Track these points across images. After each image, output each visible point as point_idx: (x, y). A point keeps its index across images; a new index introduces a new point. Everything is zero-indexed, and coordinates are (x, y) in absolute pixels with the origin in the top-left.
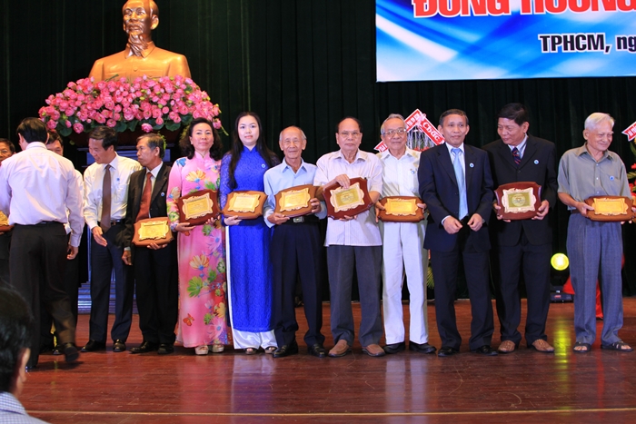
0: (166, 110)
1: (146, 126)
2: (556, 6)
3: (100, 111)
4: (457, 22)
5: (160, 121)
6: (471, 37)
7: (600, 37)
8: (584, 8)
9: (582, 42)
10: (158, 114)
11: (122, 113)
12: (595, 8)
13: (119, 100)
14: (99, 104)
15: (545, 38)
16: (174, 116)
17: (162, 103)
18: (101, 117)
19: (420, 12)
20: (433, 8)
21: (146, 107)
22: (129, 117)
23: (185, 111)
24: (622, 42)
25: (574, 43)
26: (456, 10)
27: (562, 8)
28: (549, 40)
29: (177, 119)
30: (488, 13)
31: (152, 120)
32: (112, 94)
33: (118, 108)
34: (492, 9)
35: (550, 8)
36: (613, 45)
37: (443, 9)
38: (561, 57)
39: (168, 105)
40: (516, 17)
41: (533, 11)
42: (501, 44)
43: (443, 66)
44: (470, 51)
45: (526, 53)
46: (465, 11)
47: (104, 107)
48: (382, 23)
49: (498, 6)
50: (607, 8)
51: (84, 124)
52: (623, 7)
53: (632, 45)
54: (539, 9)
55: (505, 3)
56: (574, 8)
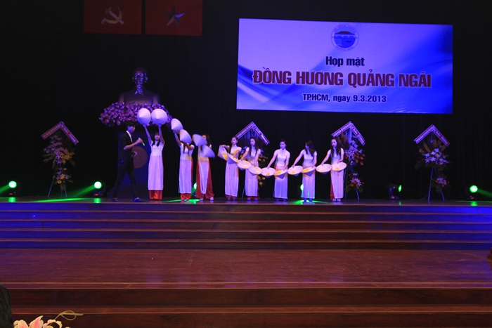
2: (310, 82)
4: (270, 86)
6: (275, 93)
7: (327, 96)
8: (321, 84)
9: (319, 97)
12: (326, 84)
14: (128, 115)
15: (305, 95)
18: (129, 119)
19: (255, 81)
20: (260, 81)
24: (335, 98)
25: (316, 97)
26: (270, 82)
27: (312, 83)
28: (307, 96)
30: (283, 83)
32: (132, 110)
34: (285, 82)
35: (308, 83)
36: (332, 99)
37: (265, 81)
38: (311, 103)
40: (294, 86)
41: (300, 84)
42: (288, 97)
43: (263, 104)
44: (274, 98)
45: (297, 101)
46: (273, 82)
47: (130, 115)
48: (240, 85)
49: (287, 81)
50: (330, 84)
51: (122, 122)
52: (337, 84)
53: (339, 99)
54: (303, 83)
55: (290, 79)
56: (317, 83)
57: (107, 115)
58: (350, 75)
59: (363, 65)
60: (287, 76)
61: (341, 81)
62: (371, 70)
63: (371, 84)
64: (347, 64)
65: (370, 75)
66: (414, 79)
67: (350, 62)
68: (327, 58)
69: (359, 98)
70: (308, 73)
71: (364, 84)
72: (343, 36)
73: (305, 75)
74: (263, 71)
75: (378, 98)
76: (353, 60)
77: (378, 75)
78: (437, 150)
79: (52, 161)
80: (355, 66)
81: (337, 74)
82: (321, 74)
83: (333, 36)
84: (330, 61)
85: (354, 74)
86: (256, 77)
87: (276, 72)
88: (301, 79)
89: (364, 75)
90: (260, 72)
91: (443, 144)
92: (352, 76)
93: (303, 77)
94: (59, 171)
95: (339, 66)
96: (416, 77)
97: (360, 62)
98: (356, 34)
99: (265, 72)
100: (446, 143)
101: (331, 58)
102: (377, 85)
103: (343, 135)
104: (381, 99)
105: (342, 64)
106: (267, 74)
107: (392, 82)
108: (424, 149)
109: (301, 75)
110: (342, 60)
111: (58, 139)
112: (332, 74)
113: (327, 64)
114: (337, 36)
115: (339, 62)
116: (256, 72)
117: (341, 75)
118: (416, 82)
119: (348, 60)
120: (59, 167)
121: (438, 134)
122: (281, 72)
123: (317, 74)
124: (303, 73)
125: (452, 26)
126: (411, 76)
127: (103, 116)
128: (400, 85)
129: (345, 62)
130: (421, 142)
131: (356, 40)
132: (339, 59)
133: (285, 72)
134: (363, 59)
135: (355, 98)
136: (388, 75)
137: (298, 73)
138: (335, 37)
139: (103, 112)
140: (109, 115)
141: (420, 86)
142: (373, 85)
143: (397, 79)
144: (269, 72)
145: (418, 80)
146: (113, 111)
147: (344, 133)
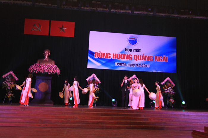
0: (53, 71)
1: (49, 73)
2: (118, 58)
3: (41, 70)
4: (102, 59)
5: (52, 73)
6: (104, 62)
7: (125, 64)
8: (123, 59)
9: (122, 64)
10: (51, 71)
11: (45, 70)
12: (125, 59)
13: (44, 68)
14: (41, 69)
16: (54, 72)
17: (52, 70)
18: (41, 71)
19: (96, 57)
20: (98, 57)
21: (49, 70)
22: (46, 71)
23: (56, 71)
25: (121, 64)
26: (102, 57)
27: (119, 58)
28: (117, 64)
29: (54, 73)
30: (107, 58)
31: (50, 72)
32: (43, 67)
33: (44, 70)
34: (108, 57)
35: (117, 58)
36: (127, 65)
37: (100, 57)
38: (118, 66)
39: (53, 70)
40: (112, 59)
41: (114, 58)
42: (108, 64)
43: (99, 66)
44: (103, 64)
45: (113, 65)
46: (103, 57)
47: (42, 69)
48: (89, 58)
49: (109, 57)
50: (127, 59)
51: (38, 72)
52: (129, 59)
53: (130, 65)
54: (115, 58)
55: (110, 57)
56: (121, 58)
57: (32, 69)
58: (135, 56)
59: (140, 52)
60: (109, 55)
61: (131, 58)
62: (143, 54)
63: (143, 60)
64: (134, 51)
65: (143, 56)
66: (161, 58)
67: (135, 50)
68: (126, 48)
69: (139, 65)
70: (117, 54)
71: (140, 60)
72: (132, 40)
73: (116, 55)
74: (99, 53)
75: (146, 66)
76: (136, 50)
77: (146, 56)
78: (170, 88)
79: (6, 87)
80: (137, 52)
81: (129, 55)
82: (123, 55)
83: (128, 39)
84: (127, 49)
85: (137, 56)
86: (96, 55)
87: (104, 53)
88: (114, 56)
89: (141, 56)
90: (98, 53)
91: (172, 85)
92: (136, 56)
93: (115, 56)
94: (9, 92)
95: (130, 52)
96: (162, 58)
97: (139, 51)
98: (137, 39)
99: (100, 53)
100: (174, 85)
101: (127, 48)
102: (146, 60)
103: (131, 80)
104: (148, 66)
105: (132, 51)
106: (101, 54)
107: (152, 59)
108: (165, 87)
109: (115, 55)
110: (132, 49)
111: (10, 78)
112: (128, 55)
113: (125, 51)
114: (130, 40)
115: (130, 50)
116: (96, 53)
117: (131, 56)
118: (162, 60)
119: (134, 49)
120: (9, 90)
121: (171, 81)
122: (106, 53)
123: (121, 55)
124: (116, 54)
125: (176, 38)
126: (160, 57)
127: (30, 69)
128: (155, 61)
129: (133, 50)
130: (164, 84)
131: (138, 42)
132: (130, 49)
133: (108, 54)
134: (140, 50)
135: (137, 65)
136: (150, 56)
137: (113, 54)
138: (129, 40)
139: (30, 67)
140: (33, 68)
141: (163, 61)
142: (144, 60)
143: (154, 58)
144: (102, 53)
145: (162, 59)
146: (34, 67)
147: (132, 79)
